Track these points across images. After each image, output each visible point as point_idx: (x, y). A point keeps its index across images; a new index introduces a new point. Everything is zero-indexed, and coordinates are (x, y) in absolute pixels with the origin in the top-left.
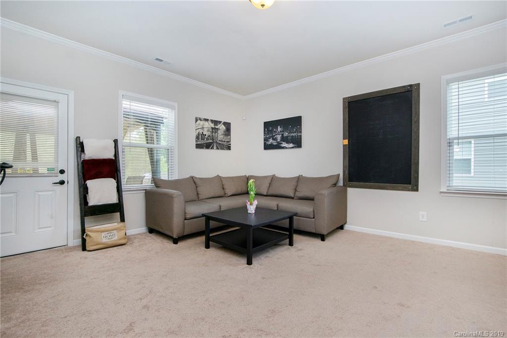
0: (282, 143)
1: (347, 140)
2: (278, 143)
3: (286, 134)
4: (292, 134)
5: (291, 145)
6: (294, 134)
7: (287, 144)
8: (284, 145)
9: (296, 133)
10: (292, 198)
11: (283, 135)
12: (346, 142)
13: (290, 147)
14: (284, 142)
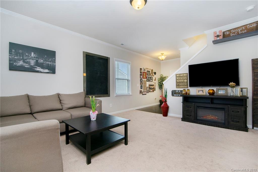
0: (36, 68)
1: (85, 74)
2: (31, 66)
3: (41, 61)
4: (48, 63)
5: (47, 71)
6: (49, 63)
7: (42, 69)
8: (38, 69)
9: (52, 63)
10: (61, 109)
11: (37, 61)
12: (85, 75)
13: (45, 72)
14: (39, 67)
